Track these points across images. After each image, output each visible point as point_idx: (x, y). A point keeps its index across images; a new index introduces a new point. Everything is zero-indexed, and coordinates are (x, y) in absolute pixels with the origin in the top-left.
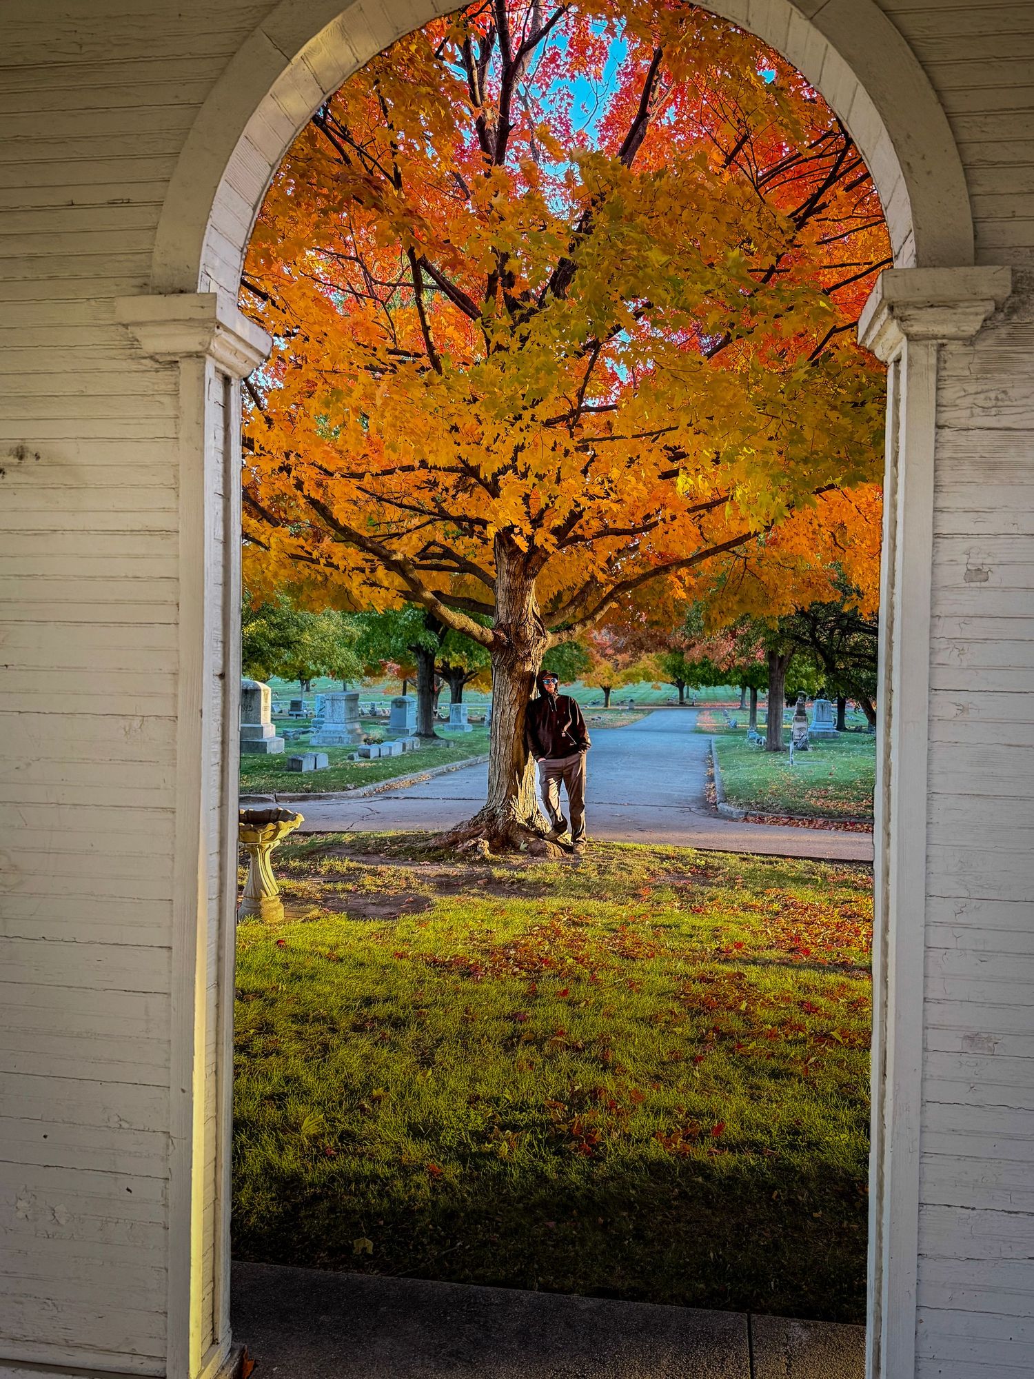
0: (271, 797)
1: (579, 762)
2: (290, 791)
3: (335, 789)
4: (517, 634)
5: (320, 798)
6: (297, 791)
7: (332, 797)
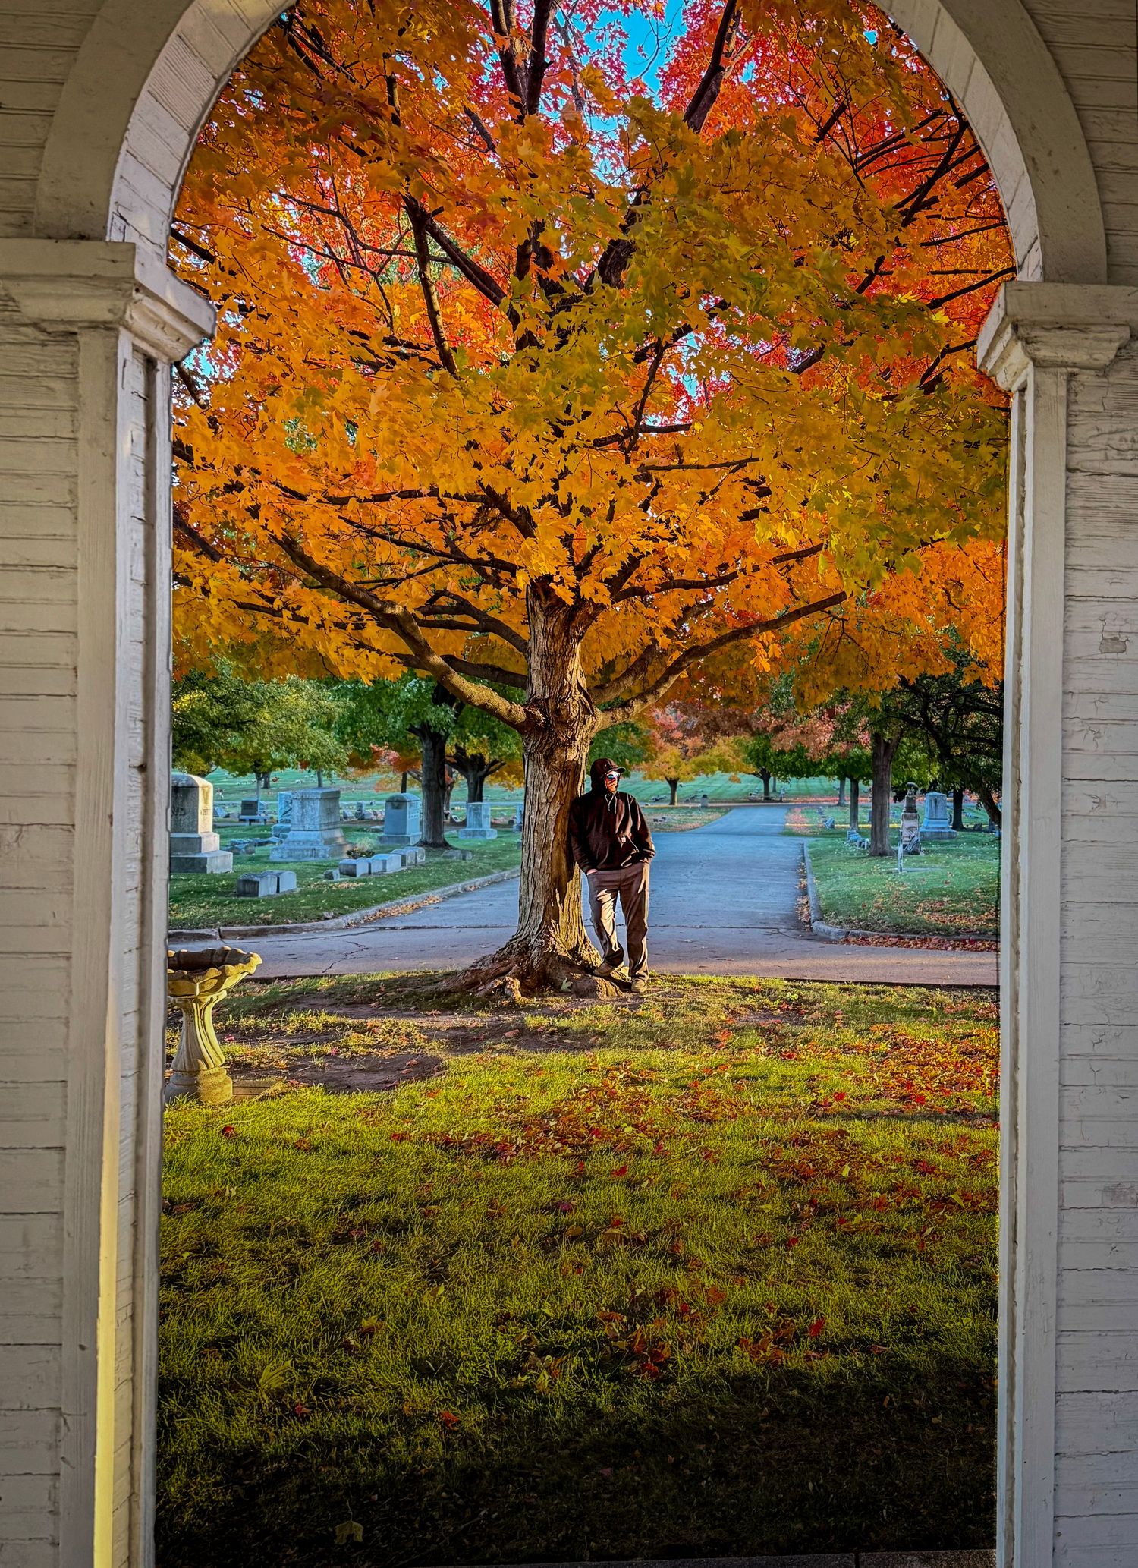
0: (214, 932)
1: (640, 874)
2: (242, 923)
3: (306, 918)
4: (557, 712)
5: (285, 931)
6: (251, 923)
7: (301, 930)
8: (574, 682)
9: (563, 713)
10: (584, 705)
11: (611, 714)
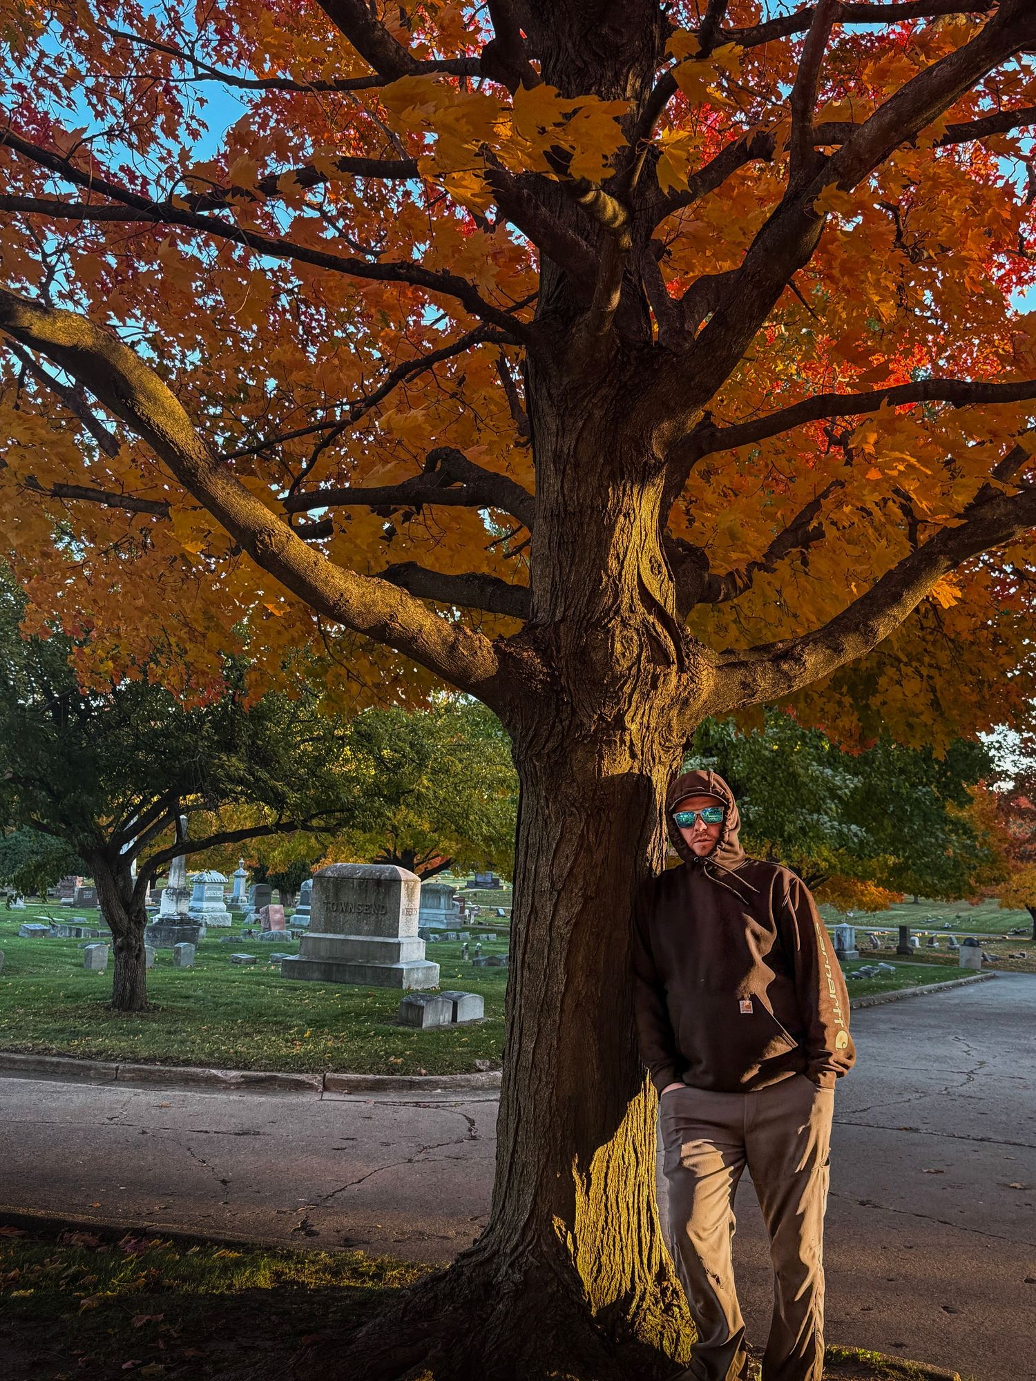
8: (629, 579)
9: (597, 656)
10: (654, 641)
11: (739, 675)
